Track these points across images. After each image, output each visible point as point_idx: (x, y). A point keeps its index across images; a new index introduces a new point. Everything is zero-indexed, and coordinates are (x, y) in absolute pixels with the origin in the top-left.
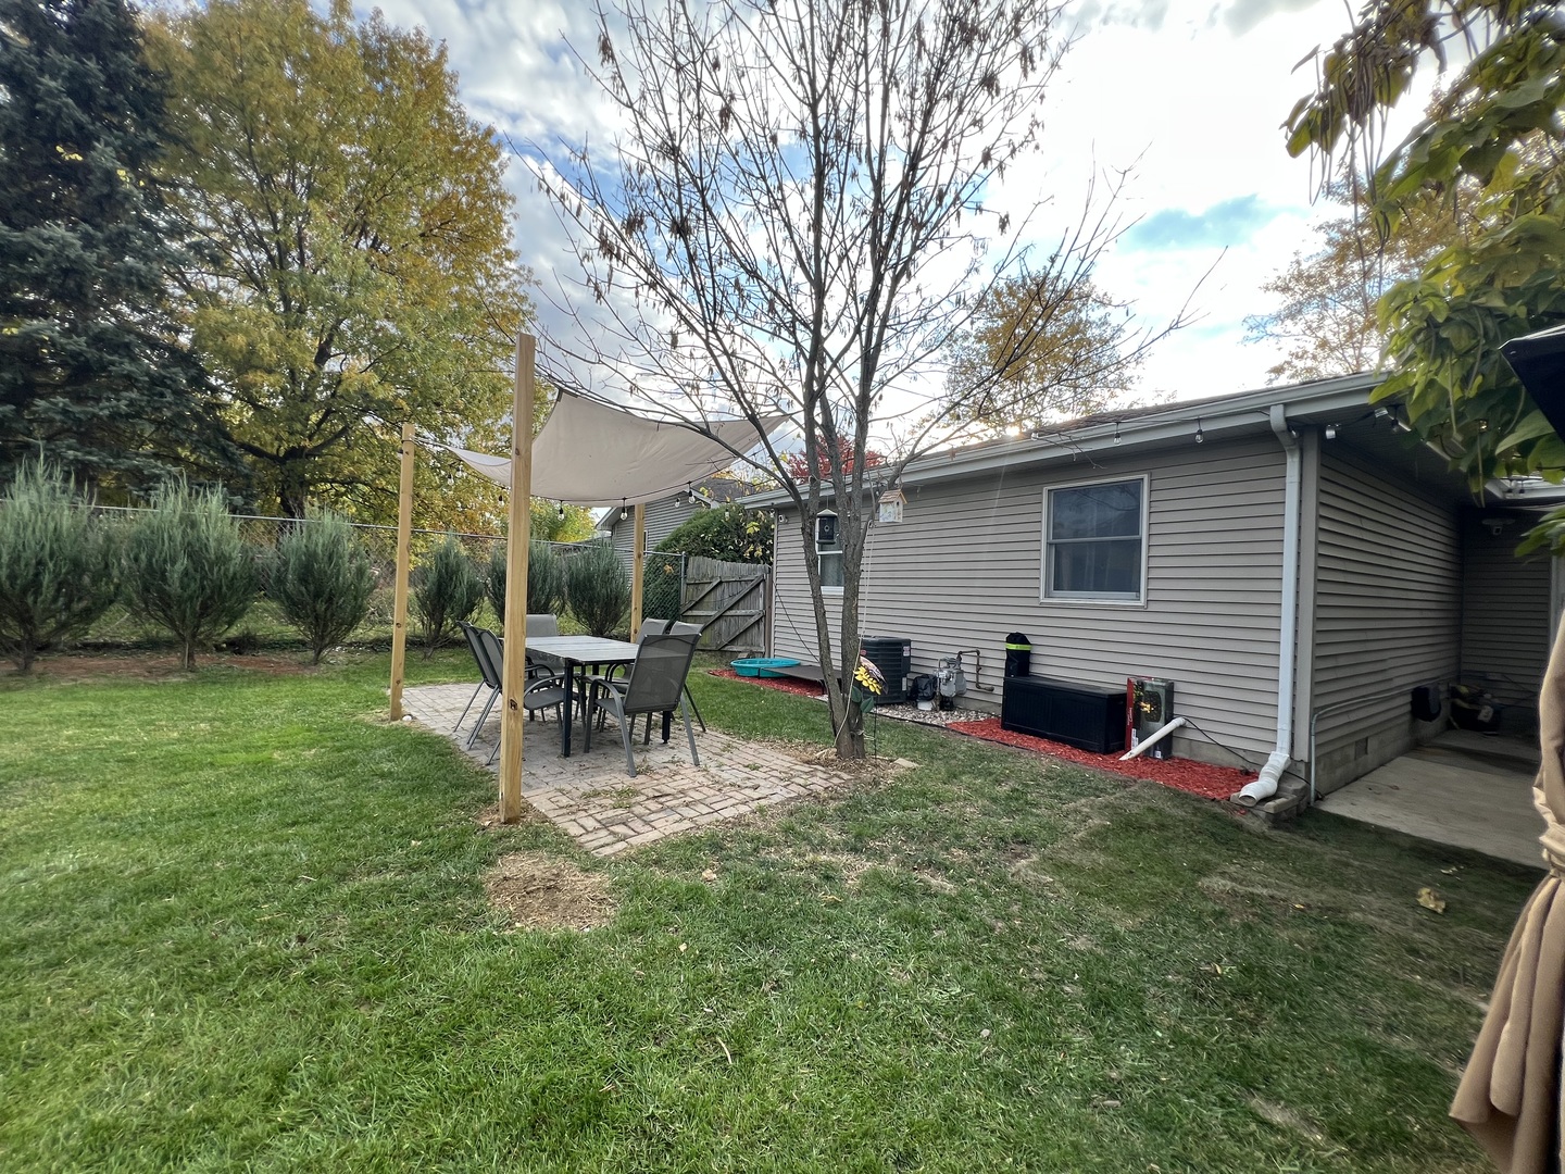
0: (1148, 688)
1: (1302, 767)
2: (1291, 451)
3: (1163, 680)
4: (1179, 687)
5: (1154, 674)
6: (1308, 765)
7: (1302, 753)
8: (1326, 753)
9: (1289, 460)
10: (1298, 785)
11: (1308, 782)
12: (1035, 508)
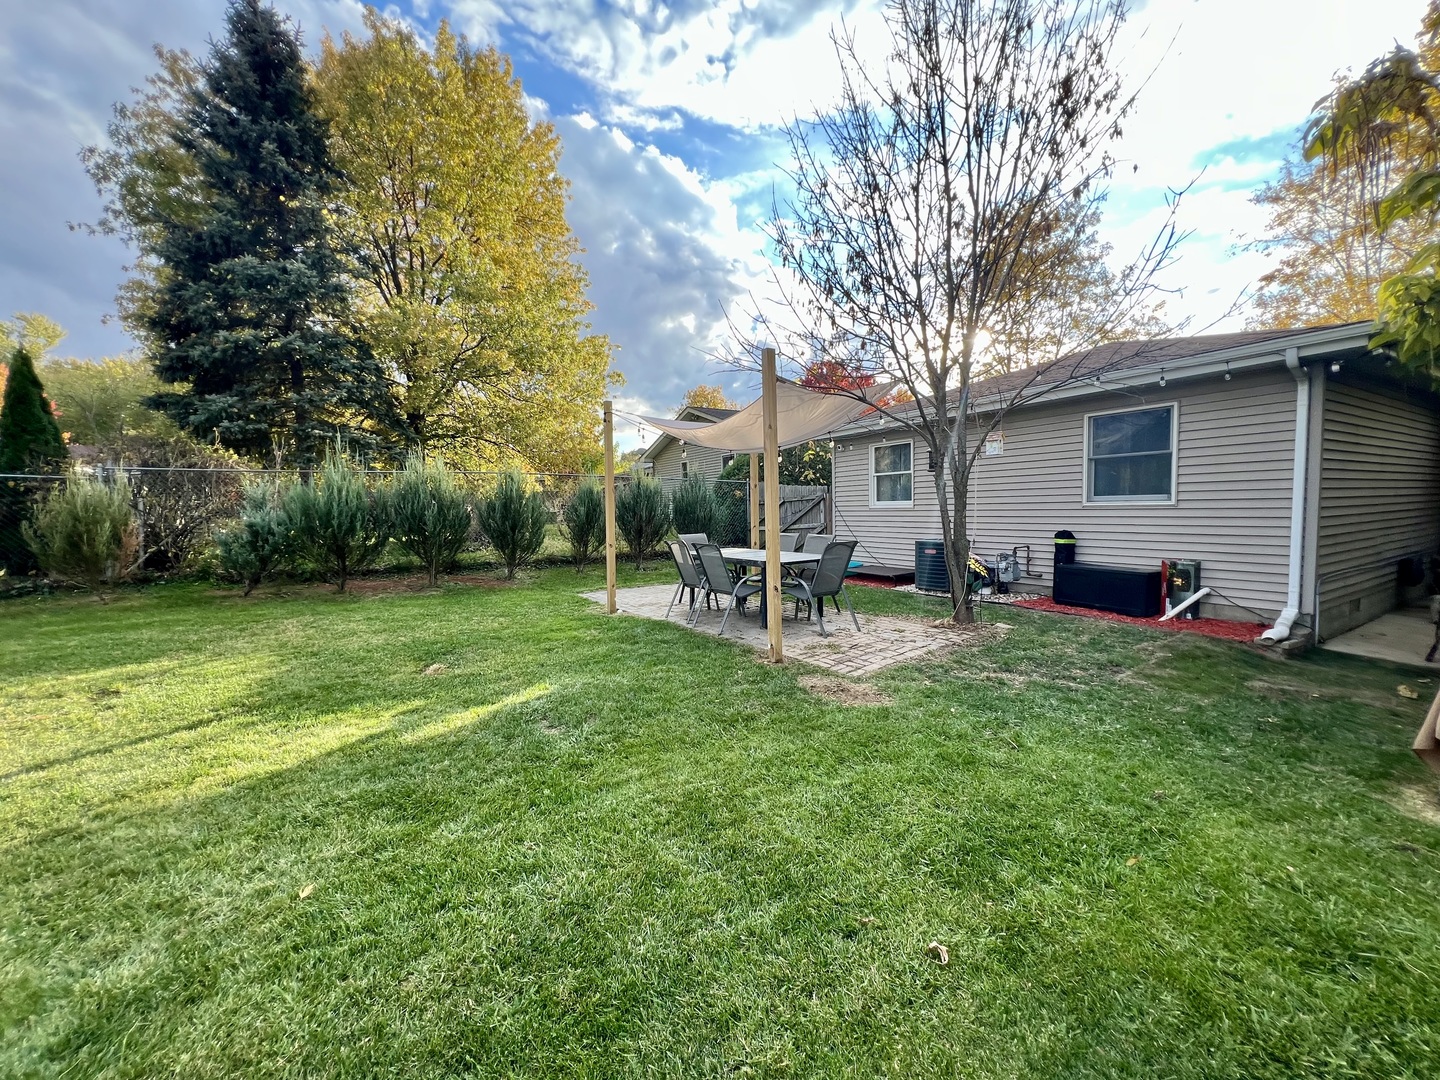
0: (1180, 567)
1: (1309, 619)
2: (1302, 382)
3: (1191, 560)
4: (1204, 565)
5: (1184, 556)
6: (1313, 617)
7: (1309, 608)
8: (1326, 609)
9: (1300, 388)
10: (1306, 631)
11: (1313, 630)
12: (1078, 432)
